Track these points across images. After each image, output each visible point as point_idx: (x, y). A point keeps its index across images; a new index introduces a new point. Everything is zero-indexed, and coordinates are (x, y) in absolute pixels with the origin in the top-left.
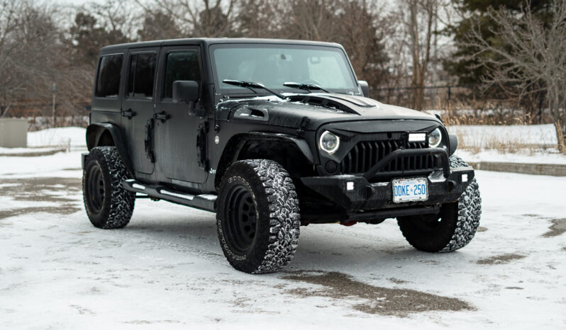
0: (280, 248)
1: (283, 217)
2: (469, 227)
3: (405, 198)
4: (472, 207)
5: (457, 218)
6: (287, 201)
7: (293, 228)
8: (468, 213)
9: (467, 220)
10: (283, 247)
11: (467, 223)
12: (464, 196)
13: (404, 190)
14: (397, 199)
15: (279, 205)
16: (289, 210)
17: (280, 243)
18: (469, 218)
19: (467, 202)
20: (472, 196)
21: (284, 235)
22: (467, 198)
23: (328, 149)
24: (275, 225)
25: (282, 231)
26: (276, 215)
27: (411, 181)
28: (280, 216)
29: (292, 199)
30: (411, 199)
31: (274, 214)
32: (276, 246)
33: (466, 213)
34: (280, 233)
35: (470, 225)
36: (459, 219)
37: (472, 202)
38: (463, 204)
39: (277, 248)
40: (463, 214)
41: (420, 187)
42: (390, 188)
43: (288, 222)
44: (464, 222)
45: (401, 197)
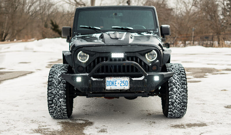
0: (55, 107)
1: (56, 92)
2: (178, 106)
3: (113, 88)
4: (178, 95)
5: (169, 100)
6: (59, 85)
7: (61, 98)
8: (176, 98)
9: (175, 102)
10: (57, 107)
11: (176, 103)
12: (173, 88)
13: (113, 83)
14: (108, 88)
15: (54, 87)
16: (59, 89)
17: (55, 105)
18: (177, 100)
19: (175, 92)
20: (179, 88)
21: (56, 101)
22: (175, 89)
23: (83, 60)
24: (51, 96)
25: (55, 99)
26: (51, 91)
27: (118, 79)
28: (54, 92)
29: (62, 84)
30: (118, 88)
31: (50, 91)
32: (53, 107)
33: (174, 97)
34: (54, 100)
35: (178, 104)
36: (170, 100)
37: (179, 92)
38: (172, 93)
39: (54, 107)
40: (172, 98)
41: (124, 82)
42: (104, 82)
43: (58, 95)
44: (174, 103)
45: (111, 87)
